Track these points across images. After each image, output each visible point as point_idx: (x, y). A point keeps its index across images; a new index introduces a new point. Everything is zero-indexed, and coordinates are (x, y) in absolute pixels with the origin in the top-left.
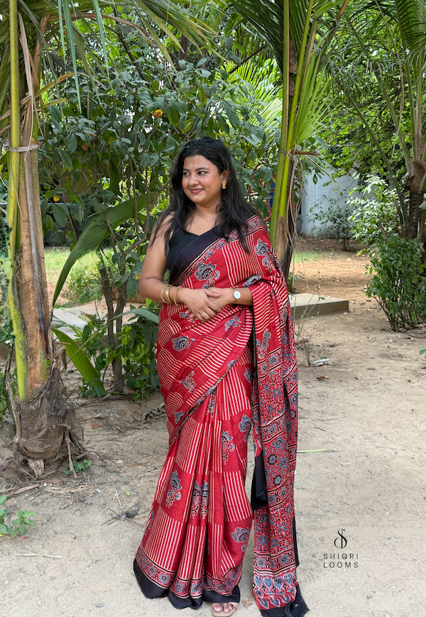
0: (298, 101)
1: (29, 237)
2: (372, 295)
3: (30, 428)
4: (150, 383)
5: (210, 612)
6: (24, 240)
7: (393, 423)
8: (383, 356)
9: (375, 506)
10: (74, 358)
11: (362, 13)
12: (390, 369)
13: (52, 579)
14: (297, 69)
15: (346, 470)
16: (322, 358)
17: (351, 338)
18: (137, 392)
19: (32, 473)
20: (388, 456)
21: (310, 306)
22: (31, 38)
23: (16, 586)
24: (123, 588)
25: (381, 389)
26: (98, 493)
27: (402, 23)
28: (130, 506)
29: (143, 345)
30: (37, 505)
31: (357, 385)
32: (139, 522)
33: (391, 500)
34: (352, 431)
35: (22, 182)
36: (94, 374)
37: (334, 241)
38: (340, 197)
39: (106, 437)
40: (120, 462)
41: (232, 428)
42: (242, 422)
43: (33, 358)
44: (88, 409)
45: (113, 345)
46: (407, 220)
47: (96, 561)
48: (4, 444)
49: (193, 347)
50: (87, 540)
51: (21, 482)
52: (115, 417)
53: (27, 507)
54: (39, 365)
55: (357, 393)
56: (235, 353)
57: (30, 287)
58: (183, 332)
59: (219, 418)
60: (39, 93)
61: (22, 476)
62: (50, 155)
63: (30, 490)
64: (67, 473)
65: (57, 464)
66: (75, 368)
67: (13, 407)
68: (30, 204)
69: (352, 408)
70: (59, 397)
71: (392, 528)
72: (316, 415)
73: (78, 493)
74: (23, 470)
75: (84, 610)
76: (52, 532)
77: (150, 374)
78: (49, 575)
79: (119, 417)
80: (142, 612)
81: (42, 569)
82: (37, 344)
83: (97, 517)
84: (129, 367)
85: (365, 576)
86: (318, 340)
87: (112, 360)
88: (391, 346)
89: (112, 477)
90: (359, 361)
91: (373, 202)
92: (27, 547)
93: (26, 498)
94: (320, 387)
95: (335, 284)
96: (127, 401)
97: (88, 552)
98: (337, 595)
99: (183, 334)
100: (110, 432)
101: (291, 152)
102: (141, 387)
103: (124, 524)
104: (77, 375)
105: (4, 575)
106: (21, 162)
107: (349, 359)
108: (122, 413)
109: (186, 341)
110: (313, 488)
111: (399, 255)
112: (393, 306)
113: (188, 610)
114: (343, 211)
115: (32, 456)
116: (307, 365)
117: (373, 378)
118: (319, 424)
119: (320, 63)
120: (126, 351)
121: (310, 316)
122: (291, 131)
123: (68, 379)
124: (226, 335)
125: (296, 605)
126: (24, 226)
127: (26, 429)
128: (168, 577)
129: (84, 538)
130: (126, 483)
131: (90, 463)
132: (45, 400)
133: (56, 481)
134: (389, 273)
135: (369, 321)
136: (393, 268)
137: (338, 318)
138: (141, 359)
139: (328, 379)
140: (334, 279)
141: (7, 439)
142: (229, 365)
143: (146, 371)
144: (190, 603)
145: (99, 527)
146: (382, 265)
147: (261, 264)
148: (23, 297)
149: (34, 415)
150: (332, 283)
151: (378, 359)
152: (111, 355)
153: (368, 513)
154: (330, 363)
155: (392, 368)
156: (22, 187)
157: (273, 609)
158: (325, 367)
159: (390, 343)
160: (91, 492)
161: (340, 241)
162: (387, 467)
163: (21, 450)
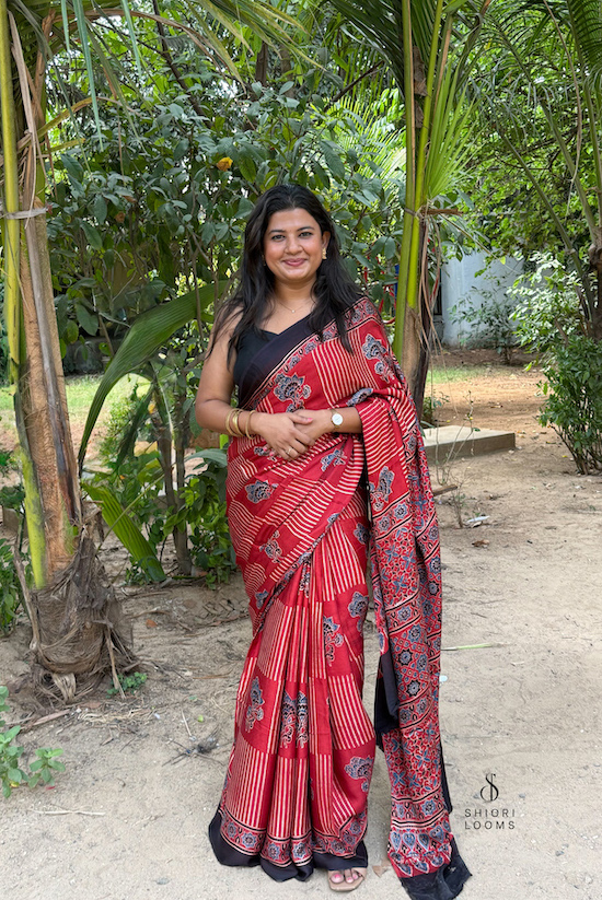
0: (429, 135)
1: (38, 345)
2: (549, 422)
3: (53, 628)
4: (229, 560)
5: (326, 885)
6: (32, 351)
7: (585, 602)
8: (568, 509)
9: (563, 721)
10: (117, 527)
11: (518, 16)
12: (578, 528)
13: (92, 846)
14: (425, 88)
15: (519, 672)
16: (477, 515)
17: (520, 486)
18: (210, 573)
19: (59, 694)
20: (580, 650)
21: (458, 443)
22: (28, 49)
23: (38, 858)
24: (196, 855)
25: (565, 555)
26: (156, 719)
27: (577, 27)
28: (204, 736)
29: (216, 505)
30: (68, 740)
31: (531, 551)
32: (218, 758)
33: (587, 711)
34: (526, 617)
35: (25, 265)
36: (147, 550)
37: (491, 352)
38: (497, 288)
39: (167, 640)
40: (188, 673)
41: (338, 612)
42: (353, 603)
43: (53, 525)
44: (140, 600)
45: (172, 507)
46: (594, 314)
47: (156, 818)
48: (17, 655)
49: (275, 495)
50: (142, 788)
51: (42, 708)
52: (180, 610)
53: (52, 743)
54: (62, 534)
55: (531, 563)
56: (339, 503)
57: (44, 420)
58: (260, 474)
59: (318, 599)
60: (44, 130)
61: (44, 700)
62: (69, 229)
63: (57, 719)
64: (110, 692)
65: (95, 681)
66: (119, 545)
67: (27, 598)
68: (38, 296)
69: (525, 583)
70: (94, 581)
71: (589, 752)
72: (472, 596)
73: (127, 720)
74: (44, 690)
75: (140, 890)
76: (90, 778)
77: (229, 546)
78: (87, 840)
79: (185, 610)
80: (225, 888)
81: (75, 832)
82: (57, 502)
83: (155, 753)
84: (197, 538)
85: (552, 822)
86: (472, 490)
87: (172, 529)
88: (577, 494)
89: (177, 696)
90: (533, 517)
91: (544, 292)
92: (53, 802)
93: (51, 731)
94: (479, 557)
95: (494, 411)
96: (197, 587)
97: (144, 805)
98: (513, 852)
99: (261, 478)
100: (173, 633)
101: (422, 212)
102: (217, 566)
103: (196, 763)
104: (124, 554)
105: (21, 843)
106: (21, 235)
107: (518, 515)
108: (189, 604)
109: (266, 488)
110: (472, 700)
111: (585, 364)
112: (579, 437)
113: (294, 882)
114: (502, 308)
115: (58, 669)
116: (458, 526)
117: (554, 541)
118: (477, 609)
119: (459, 80)
120: (192, 515)
121: (459, 457)
122: (420, 180)
123: (110, 560)
124: (324, 476)
125: (453, 870)
126: (30, 329)
127: (47, 630)
128: (255, 838)
129: (138, 785)
130: (198, 704)
131: (144, 677)
132: (73, 585)
133: (94, 704)
134: (571, 390)
135: (546, 462)
136: (577, 382)
137: (500, 459)
138: (215, 526)
139: (488, 544)
140: (492, 405)
141: (22, 648)
142: (329, 521)
143: (223, 543)
144: (296, 873)
145: (159, 768)
146: (561, 378)
147: (373, 371)
148: (35, 435)
149: (58, 608)
150: (490, 410)
151: (560, 514)
152: (171, 521)
153: (553, 732)
154: (491, 522)
155: (580, 525)
156: (25, 271)
157: (420, 876)
158: (484, 527)
159: (577, 491)
160: (146, 719)
161: (500, 350)
162: (579, 665)
163: (41, 661)
